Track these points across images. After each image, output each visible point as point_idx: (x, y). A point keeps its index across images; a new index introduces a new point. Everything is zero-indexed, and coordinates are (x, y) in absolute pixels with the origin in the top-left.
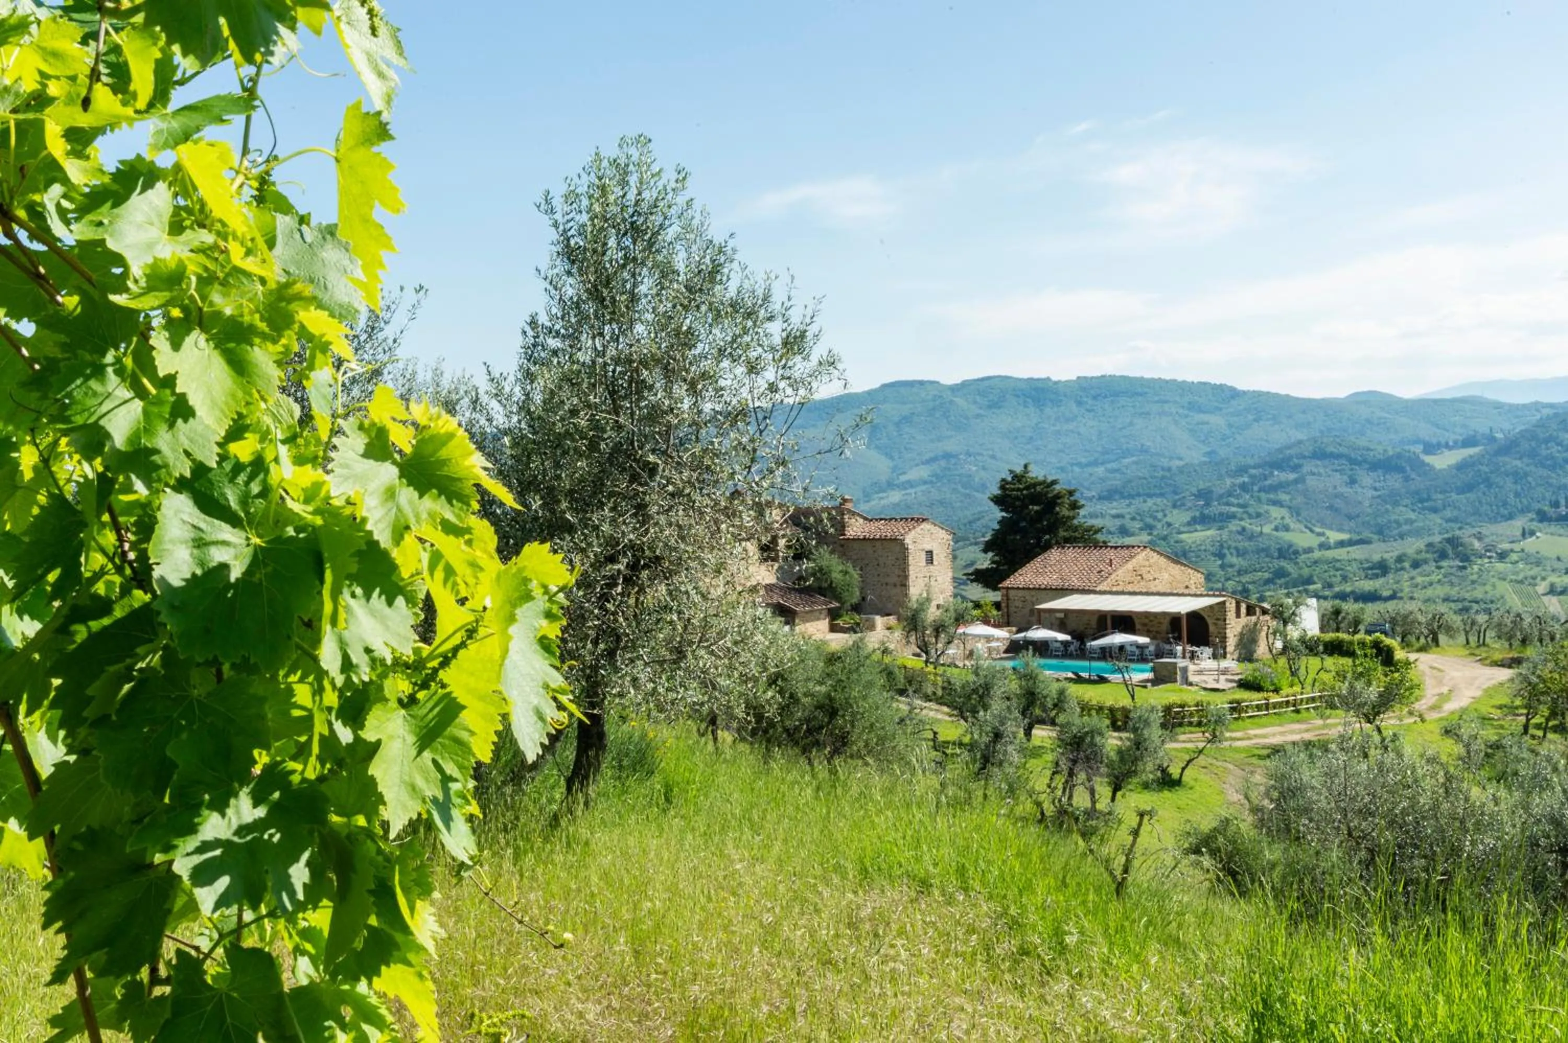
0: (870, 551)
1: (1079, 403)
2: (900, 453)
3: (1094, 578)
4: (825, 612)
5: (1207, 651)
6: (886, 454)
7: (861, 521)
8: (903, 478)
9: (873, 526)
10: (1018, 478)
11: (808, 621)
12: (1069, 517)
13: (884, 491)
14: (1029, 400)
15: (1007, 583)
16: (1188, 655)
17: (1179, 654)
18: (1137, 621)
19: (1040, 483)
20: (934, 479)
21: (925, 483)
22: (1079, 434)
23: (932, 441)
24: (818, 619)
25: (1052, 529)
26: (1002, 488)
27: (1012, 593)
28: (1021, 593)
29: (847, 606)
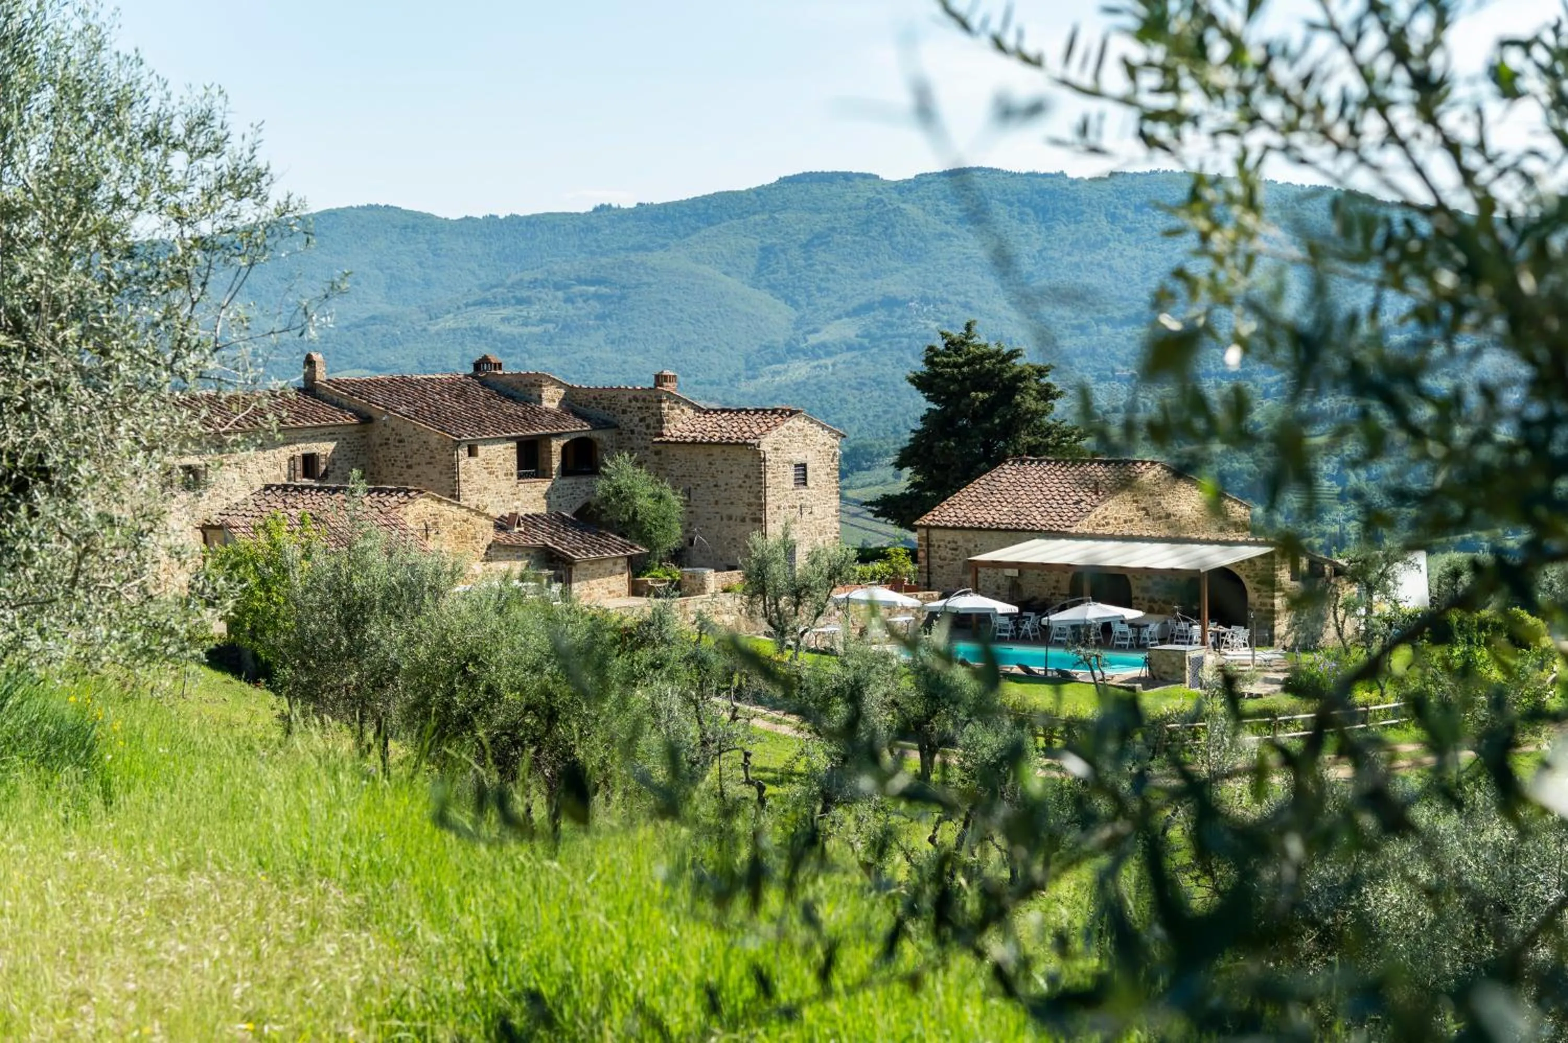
0: (703, 463)
1: (1113, 218)
2: (809, 296)
3: (1067, 512)
4: (622, 563)
5: (1240, 634)
6: (786, 298)
7: (690, 412)
8: (813, 339)
9: (709, 423)
10: (955, 346)
11: (593, 577)
12: (1036, 412)
13: (781, 361)
14: (1028, 210)
15: (926, 520)
16: (1210, 640)
17: (1196, 637)
18: (1134, 584)
19: (991, 356)
20: (866, 342)
21: (850, 348)
22: (1111, 268)
23: (863, 276)
24: (611, 574)
25: (1009, 430)
26: (929, 361)
27: (935, 534)
28: (950, 535)
29: (661, 552)
